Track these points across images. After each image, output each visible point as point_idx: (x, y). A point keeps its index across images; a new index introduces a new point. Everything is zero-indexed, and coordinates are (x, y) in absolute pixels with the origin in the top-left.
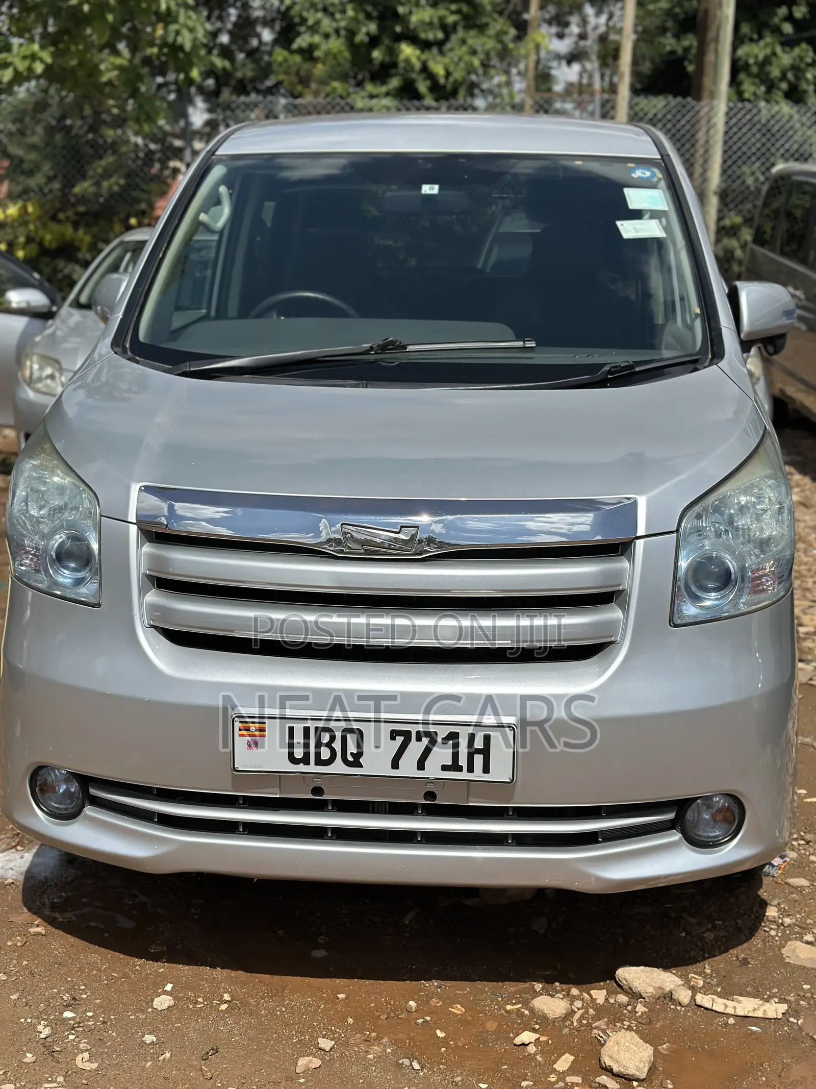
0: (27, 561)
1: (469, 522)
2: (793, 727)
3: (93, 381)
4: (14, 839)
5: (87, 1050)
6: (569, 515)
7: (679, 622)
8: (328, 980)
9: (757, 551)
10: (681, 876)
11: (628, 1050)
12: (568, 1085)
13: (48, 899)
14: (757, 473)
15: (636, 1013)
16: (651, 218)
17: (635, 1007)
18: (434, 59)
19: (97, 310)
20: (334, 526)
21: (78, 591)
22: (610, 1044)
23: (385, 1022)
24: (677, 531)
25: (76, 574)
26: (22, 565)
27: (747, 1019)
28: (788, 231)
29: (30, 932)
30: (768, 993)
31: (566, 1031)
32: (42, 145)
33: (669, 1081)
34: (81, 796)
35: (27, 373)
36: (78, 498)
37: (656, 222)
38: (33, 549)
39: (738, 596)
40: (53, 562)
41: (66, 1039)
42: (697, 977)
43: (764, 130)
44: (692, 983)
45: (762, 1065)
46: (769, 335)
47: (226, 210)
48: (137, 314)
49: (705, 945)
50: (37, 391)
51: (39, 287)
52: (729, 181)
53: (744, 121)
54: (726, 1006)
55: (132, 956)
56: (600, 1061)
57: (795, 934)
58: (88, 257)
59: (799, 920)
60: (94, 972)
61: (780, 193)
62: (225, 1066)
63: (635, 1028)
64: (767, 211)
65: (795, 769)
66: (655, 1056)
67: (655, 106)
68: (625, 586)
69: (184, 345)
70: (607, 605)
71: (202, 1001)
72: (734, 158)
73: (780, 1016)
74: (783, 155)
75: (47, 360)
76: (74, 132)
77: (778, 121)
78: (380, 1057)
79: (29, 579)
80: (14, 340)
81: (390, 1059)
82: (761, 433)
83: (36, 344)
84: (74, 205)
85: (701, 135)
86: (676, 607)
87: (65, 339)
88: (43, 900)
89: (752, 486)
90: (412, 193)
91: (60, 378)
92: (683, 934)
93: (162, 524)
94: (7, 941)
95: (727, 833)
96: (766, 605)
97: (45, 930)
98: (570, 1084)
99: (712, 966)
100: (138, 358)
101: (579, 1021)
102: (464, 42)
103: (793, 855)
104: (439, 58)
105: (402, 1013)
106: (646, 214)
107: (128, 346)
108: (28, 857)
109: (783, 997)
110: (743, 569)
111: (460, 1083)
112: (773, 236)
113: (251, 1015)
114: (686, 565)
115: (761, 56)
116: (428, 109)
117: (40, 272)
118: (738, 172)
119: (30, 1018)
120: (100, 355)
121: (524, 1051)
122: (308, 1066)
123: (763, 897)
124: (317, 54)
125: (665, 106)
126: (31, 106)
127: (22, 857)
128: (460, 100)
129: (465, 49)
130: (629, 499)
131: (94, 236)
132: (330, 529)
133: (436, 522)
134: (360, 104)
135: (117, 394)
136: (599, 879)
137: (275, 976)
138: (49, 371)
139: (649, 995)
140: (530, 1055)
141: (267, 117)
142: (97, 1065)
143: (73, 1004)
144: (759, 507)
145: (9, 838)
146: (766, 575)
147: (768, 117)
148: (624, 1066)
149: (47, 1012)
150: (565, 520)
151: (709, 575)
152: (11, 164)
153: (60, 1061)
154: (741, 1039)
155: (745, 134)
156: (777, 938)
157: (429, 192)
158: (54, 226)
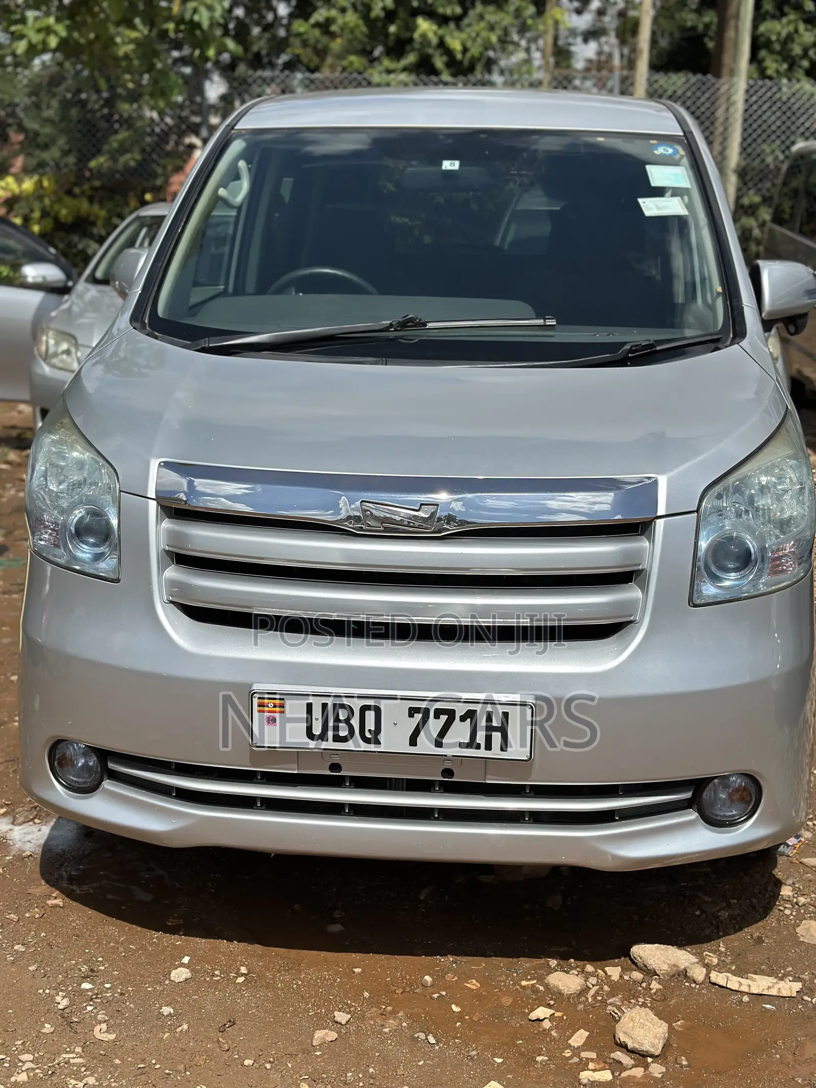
0: (46, 536)
1: (488, 500)
2: (811, 708)
3: (111, 357)
4: (32, 812)
5: (105, 1021)
6: (590, 494)
7: (698, 602)
8: (344, 954)
9: (777, 532)
10: (697, 855)
11: (643, 1026)
12: (582, 1060)
13: (66, 871)
14: (778, 453)
15: (651, 989)
16: (672, 195)
17: (650, 984)
18: (451, 34)
19: (115, 285)
20: (353, 503)
21: (97, 566)
22: (625, 1020)
23: (400, 996)
24: (697, 511)
25: (96, 549)
26: (41, 540)
27: (761, 997)
28: (807, 210)
29: (48, 905)
30: (782, 971)
31: (581, 1007)
32: (57, 119)
33: (683, 1058)
34: (99, 769)
35: (43, 348)
36: (97, 473)
37: (679, 200)
38: (53, 524)
39: (759, 576)
40: (72, 537)
41: (84, 1010)
42: (711, 955)
43: (784, 108)
44: (707, 961)
45: (776, 1043)
46: (789, 315)
47: (245, 185)
48: (155, 289)
49: (720, 924)
50: (53, 366)
51: (55, 262)
52: (749, 160)
53: (764, 98)
54: (741, 984)
55: (150, 929)
56: (614, 1037)
57: (810, 914)
58: (103, 232)
59: (814, 899)
60: (112, 944)
61: (800, 171)
62: (242, 1038)
63: (649, 1005)
64: (786, 190)
65: (812, 749)
66: (669, 1032)
67: (674, 83)
68: (645, 565)
69: (203, 320)
70: (627, 585)
71: (219, 974)
72: (754, 136)
73: (794, 995)
74: (803, 133)
75: (65, 335)
76: (90, 106)
77: (798, 99)
78: (396, 1030)
79: (48, 553)
80: (29, 315)
81: (406, 1033)
82: (783, 413)
83: (52, 319)
84: (89, 179)
85: (720, 113)
86: (695, 588)
87: (81, 314)
88: (61, 872)
89: (773, 466)
90: (432, 169)
91: (76, 354)
92: (698, 913)
93: (181, 500)
94: (25, 913)
95: (745, 812)
96: (784, 586)
97: (63, 902)
98: (584, 1059)
99: (726, 945)
100: (157, 334)
101: (594, 997)
102: (481, 17)
103: (807, 835)
104: (456, 34)
105: (418, 987)
106: (668, 192)
107: (146, 321)
108: (46, 830)
109: (797, 976)
110: (763, 550)
111: (476, 1057)
112: (792, 215)
113: (267, 987)
114: (706, 545)
115: (784, 34)
116: (446, 84)
117: (56, 247)
118: (758, 151)
119: (49, 989)
120: (118, 330)
121: (539, 1026)
122: (324, 1039)
123: (778, 877)
124: (334, 28)
125: (685, 83)
126: (45, 81)
127: (39, 830)
128: (478, 74)
129: (482, 24)
130: (649, 478)
131: (109, 211)
132: (350, 506)
133: (456, 500)
134: (376, 78)
135: (135, 369)
136: (615, 857)
137: (291, 950)
138: (64, 346)
139: (664, 972)
140: (545, 1030)
141: (283, 92)
142: (114, 1036)
143: (91, 976)
144: (780, 487)
145: (26, 811)
146: (785, 555)
147: (789, 94)
148: (639, 1042)
149: (66, 983)
150: (587, 499)
151: (728, 555)
152: (26, 138)
153: (78, 1031)
154: (755, 1016)
155: (765, 111)
156: (792, 917)
157: (449, 168)
158: (68, 200)
